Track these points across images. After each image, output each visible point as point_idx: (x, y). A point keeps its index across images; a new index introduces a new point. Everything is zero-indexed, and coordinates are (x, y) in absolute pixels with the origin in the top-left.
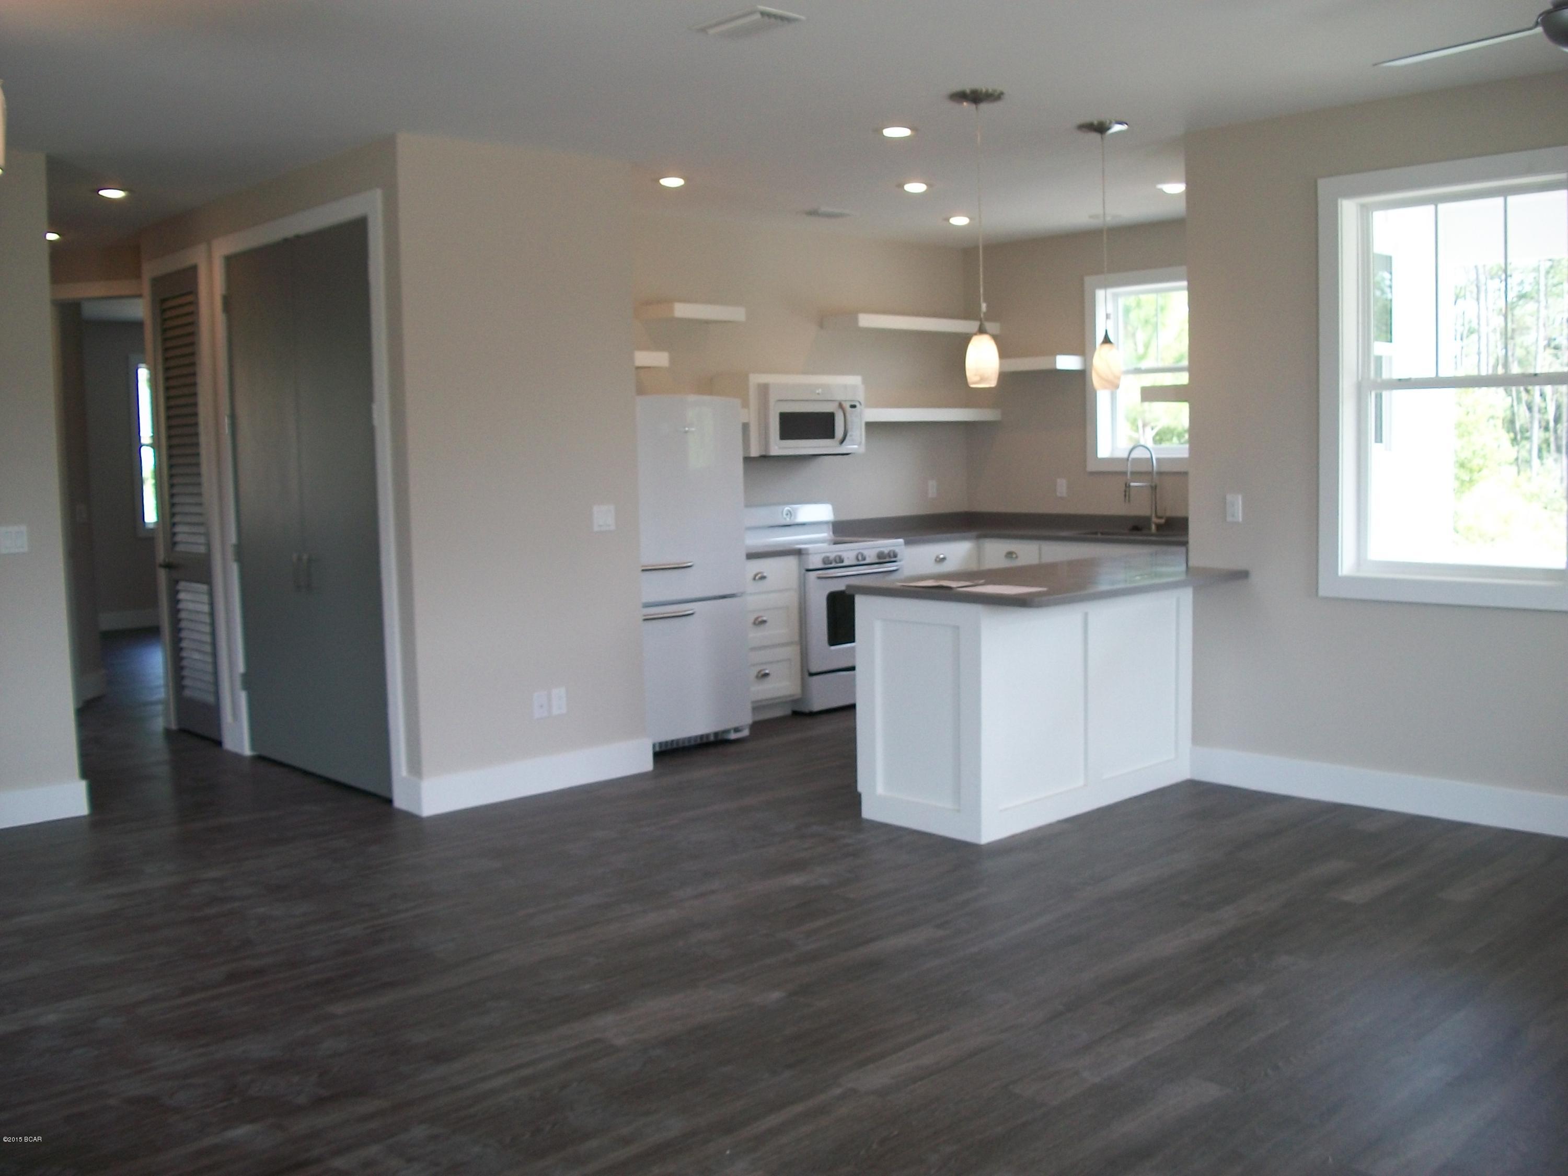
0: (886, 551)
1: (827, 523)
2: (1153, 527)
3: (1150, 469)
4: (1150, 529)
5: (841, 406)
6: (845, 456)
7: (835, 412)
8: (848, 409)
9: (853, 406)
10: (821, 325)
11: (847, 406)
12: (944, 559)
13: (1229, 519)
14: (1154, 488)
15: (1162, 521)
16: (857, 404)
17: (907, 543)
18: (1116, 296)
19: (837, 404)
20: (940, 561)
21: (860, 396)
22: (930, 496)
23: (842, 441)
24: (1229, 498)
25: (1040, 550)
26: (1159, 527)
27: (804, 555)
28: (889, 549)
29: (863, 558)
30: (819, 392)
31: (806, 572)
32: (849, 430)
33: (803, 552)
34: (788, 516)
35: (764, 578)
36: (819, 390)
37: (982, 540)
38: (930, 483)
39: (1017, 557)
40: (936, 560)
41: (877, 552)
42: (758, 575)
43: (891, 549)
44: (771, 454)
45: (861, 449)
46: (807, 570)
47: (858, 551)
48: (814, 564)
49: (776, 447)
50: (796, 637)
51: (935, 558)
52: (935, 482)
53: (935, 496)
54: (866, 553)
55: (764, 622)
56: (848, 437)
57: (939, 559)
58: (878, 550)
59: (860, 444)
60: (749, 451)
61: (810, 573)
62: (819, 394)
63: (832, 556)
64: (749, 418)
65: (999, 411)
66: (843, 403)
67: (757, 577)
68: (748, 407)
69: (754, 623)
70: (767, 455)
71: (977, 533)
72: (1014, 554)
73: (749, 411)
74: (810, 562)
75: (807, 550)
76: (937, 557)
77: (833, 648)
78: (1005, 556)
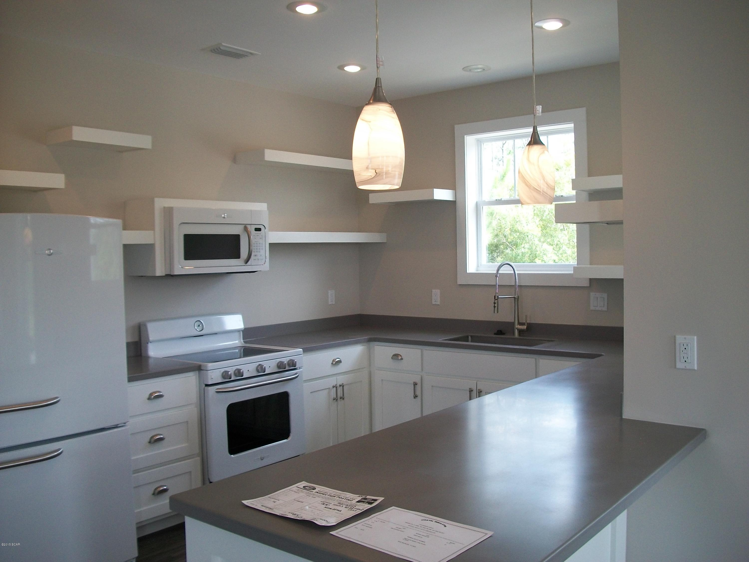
0: (285, 360)
1: (238, 331)
2: (516, 332)
3: (513, 284)
4: (514, 333)
5: (246, 229)
6: (249, 274)
7: (240, 235)
8: (253, 232)
9: (258, 230)
10: (234, 160)
11: (252, 229)
12: (340, 362)
13: (679, 365)
14: (516, 300)
15: (525, 327)
16: (262, 227)
17: (306, 350)
18: (479, 142)
19: (242, 227)
20: (336, 363)
21: (265, 220)
22: (330, 303)
23: (247, 261)
24: (680, 339)
25: (422, 352)
26: (521, 332)
27: (204, 371)
28: (289, 359)
29: (263, 369)
30: (224, 216)
31: (206, 388)
32: (253, 250)
33: (202, 368)
34: (199, 327)
35: (161, 396)
36: (224, 214)
37: (372, 344)
38: (330, 292)
39: (402, 359)
40: (332, 364)
41: (277, 362)
42: (153, 394)
43: (290, 358)
44: (176, 273)
45: (266, 267)
46: (207, 385)
47: (258, 363)
48: (213, 379)
49: (180, 267)
50: (197, 450)
51: (331, 362)
52: (334, 291)
53: (334, 303)
54: (266, 364)
55: (161, 439)
56: (252, 257)
57: (335, 363)
58: (278, 360)
59: (265, 263)
60: (154, 270)
61: (210, 388)
62: (224, 218)
63: (231, 371)
64: (154, 239)
65: (384, 235)
66: (249, 227)
67: (152, 397)
68: (153, 229)
69: (150, 442)
70: (172, 274)
71: (368, 337)
72: (399, 356)
73: (154, 233)
74: (209, 377)
75: (206, 366)
76: (333, 361)
77: (233, 456)
78: (392, 358)
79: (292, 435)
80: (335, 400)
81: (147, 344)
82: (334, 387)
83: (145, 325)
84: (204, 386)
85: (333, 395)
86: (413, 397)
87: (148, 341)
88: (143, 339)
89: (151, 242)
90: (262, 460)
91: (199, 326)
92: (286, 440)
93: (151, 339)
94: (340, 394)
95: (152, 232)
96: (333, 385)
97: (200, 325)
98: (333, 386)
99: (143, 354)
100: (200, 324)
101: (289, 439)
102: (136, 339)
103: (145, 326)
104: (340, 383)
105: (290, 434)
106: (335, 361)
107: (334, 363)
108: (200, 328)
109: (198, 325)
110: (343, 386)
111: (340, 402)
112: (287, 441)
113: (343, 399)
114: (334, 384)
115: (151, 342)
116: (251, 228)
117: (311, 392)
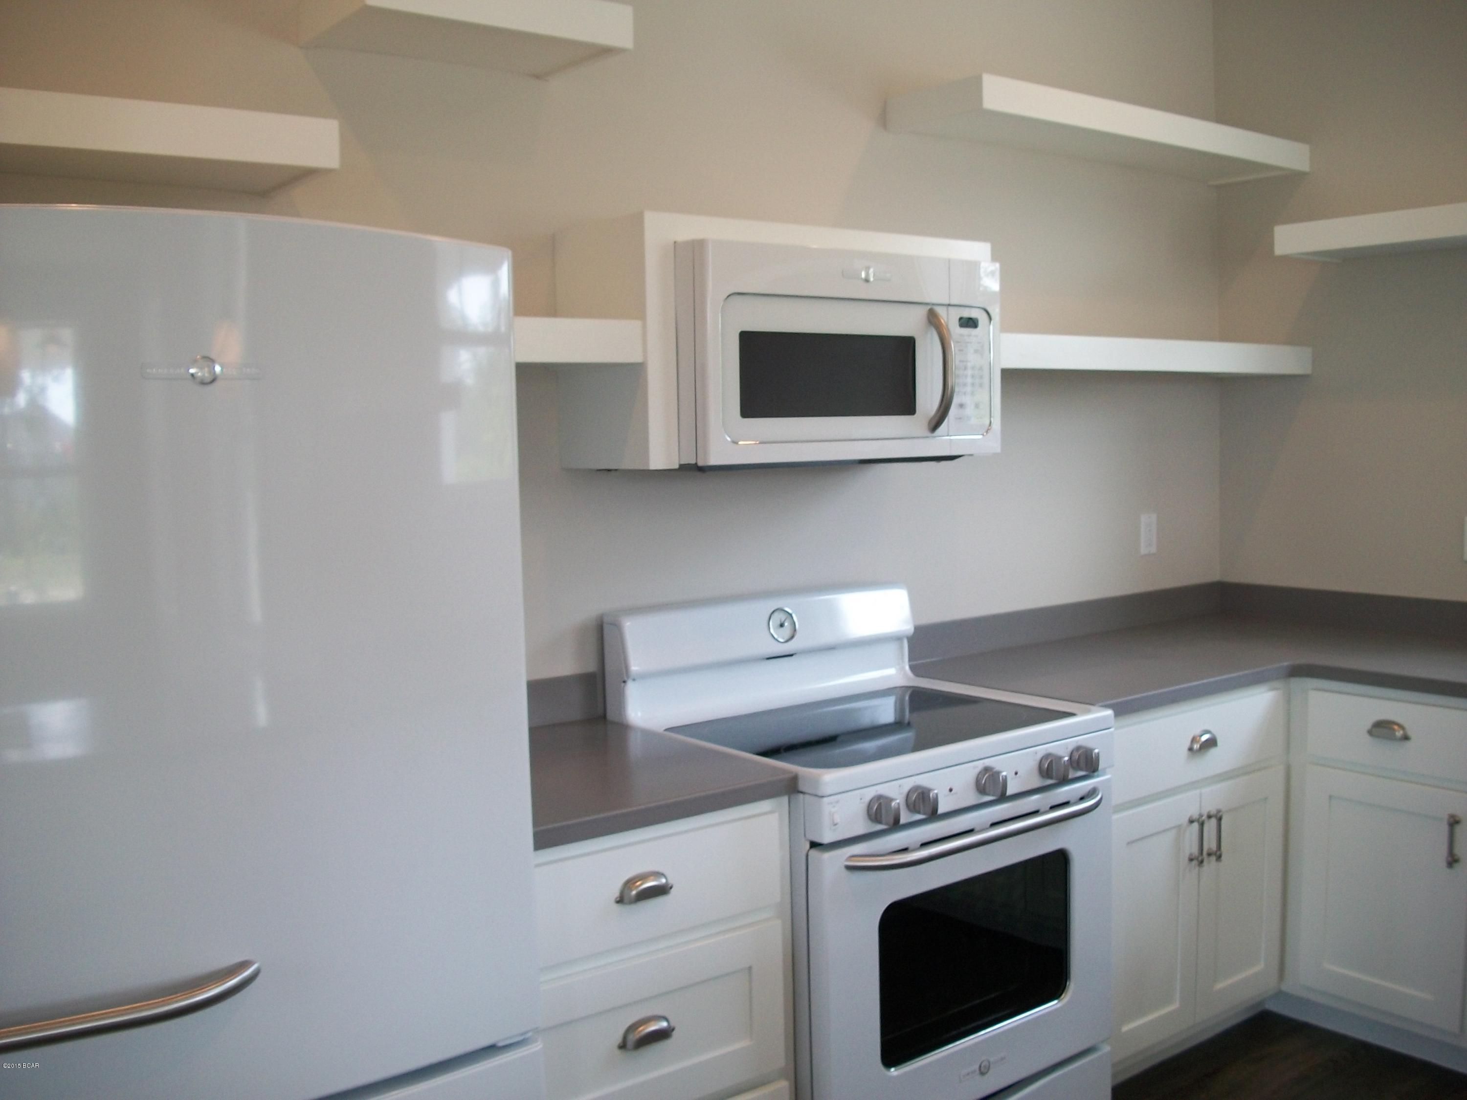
0: (1062, 749)
1: (897, 638)
5: (933, 319)
6: (944, 463)
7: (917, 337)
8: (956, 331)
9: (969, 323)
10: (884, 120)
11: (950, 319)
12: (1212, 743)
16: (982, 318)
17: (1122, 710)
19: (921, 313)
20: (1203, 747)
21: (990, 295)
22: (1143, 550)
23: (936, 424)
27: (807, 797)
28: (1072, 743)
29: (1001, 785)
30: (867, 274)
31: (814, 853)
32: (957, 389)
33: (801, 787)
34: (782, 629)
35: (661, 891)
36: (867, 269)
37: (1298, 683)
38: (1144, 518)
39: (1406, 738)
40: (1191, 749)
41: (1039, 757)
42: (638, 883)
43: (1077, 741)
44: (714, 460)
45: (992, 444)
46: (814, 845)
47: (980, 765)
48: (837, 826)
49: (729, 439)
50: (779, 1058)
51: (1187, 744)
52: (1154, 517)
53: (1153, 550)
54: (1005, 766)
55: (662, 1035)
56: (953, 411)
57: (1198, 746)
58: (1042, 750)
59: (988, 430)
60: (644, 451)
61: (827, 856)
62: (867, 280)
63: (897, 793)
64: (645, 351)
65: (1306, 353)
66: (941, 312)
67: (634, 893)
68: (641, 315)
69: (623, 1046)
70: (700, 464)
71: (1286, 664)
72: (1396, 727)
73: (644, 327)
74: (826, 821)
75: (816, 782)
76: (1194, 740)
77: (896, 1070)
78: (1370, 732)
79: (1072, 986)
80: (1195, 863)
81: (623, 684)
82: (1191, 821)
83: (615, 625)
84: (808, 846)
85: (1191, 846)
86: (1445, 864)
87: (624, 677)
88: (609, 668)
89: (636, 358)
90: (982, 1073)
91: (782, 625)
92: (1055, 1002)
93: (635, 667)
94: (1210, 843)
95: (638, 324)
96: (1191, 817)
97: (786, 624)
98: (1189, 819)
99: (610, 715)
100: (787, 622)
101: (1066, 997)
102: (591, 667)
103: (618, 627)
104: (1210, 807)
105: (1068, 983)
106: (1199, 742)
107: (1196, 746)
108: (787, 631)
109: (779, 623)
110: (1220, 819)
111: (1211, 865)
112: (1059, 1005)
113: (1219, 858)
114: (1194, 812)
115: (634, 680)
116: (948, 315)
117: (1128, 843)
